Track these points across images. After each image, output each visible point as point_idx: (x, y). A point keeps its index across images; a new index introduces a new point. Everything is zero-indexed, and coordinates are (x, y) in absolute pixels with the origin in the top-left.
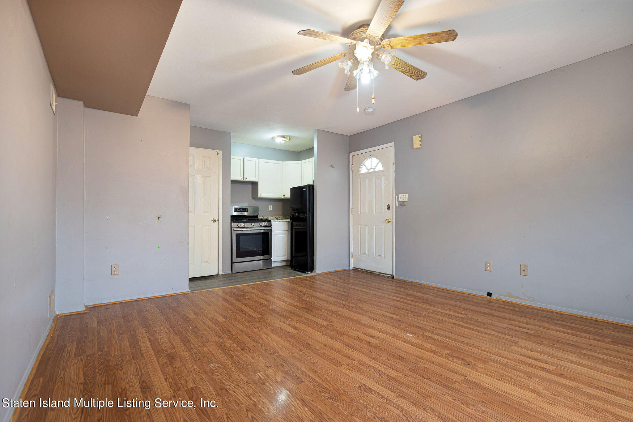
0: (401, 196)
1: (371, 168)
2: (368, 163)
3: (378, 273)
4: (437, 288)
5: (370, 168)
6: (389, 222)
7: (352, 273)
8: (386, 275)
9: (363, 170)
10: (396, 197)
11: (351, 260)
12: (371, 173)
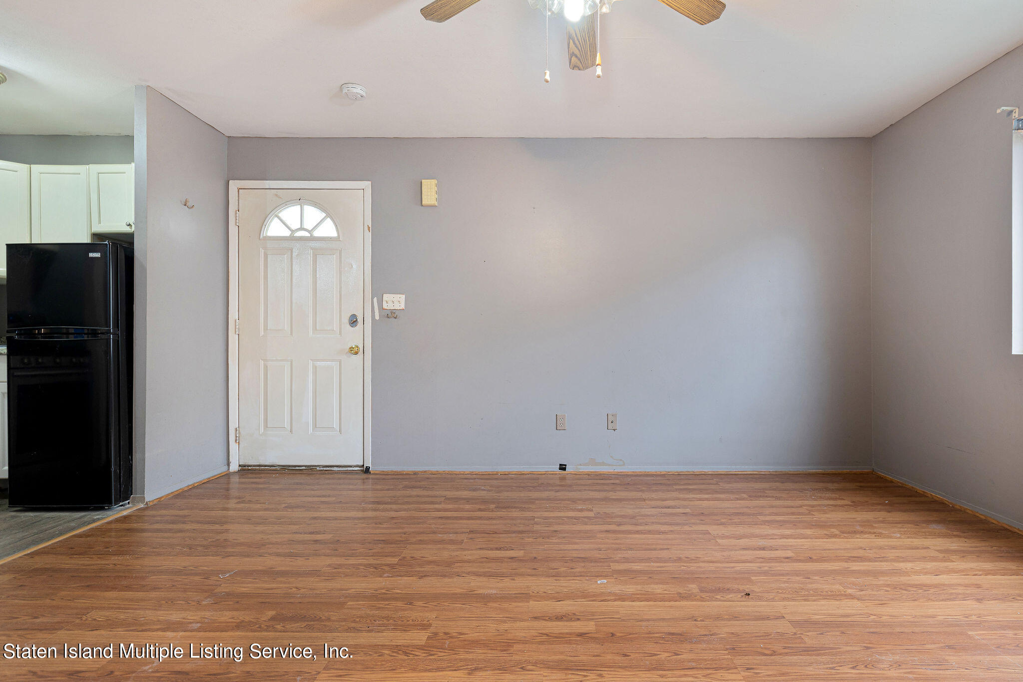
0: (386, 297)
1: (302, 229)
2: (291, 214)
3: (322, 469)
4: (471, 474)
5: (299, 226)
6: (356, 353)
7: (235, 479)
8: (346, 469)
9: (275, 229)
10: (375, 300)
11: (233, 446)
12: (301, 239)
